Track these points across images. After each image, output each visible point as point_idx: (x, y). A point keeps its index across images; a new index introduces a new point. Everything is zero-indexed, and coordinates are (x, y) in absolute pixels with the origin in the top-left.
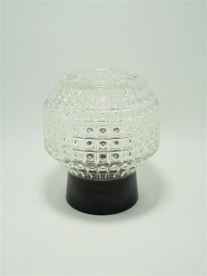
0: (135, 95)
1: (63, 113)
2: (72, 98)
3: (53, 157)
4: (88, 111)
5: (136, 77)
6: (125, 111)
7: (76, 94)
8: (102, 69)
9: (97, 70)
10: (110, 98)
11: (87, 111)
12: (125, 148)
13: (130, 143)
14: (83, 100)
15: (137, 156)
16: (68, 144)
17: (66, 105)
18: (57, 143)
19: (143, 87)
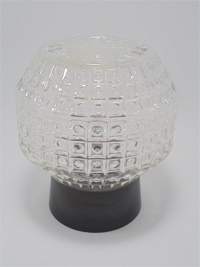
0: (145, 78)
1: (42, 101)
2: (53, 81)
3: (28, 159)
4: (77, 101)
5: (145, 50)
6: (130, 101)
7: (60, 74)
8: (98, 37)
9: (92, 39)
10: (109, 82)
11: (74, 101)
12: (128, 153)
13: (136, 147)
14: (70, 84)
15: (144, 162)
16: (48, 145)
17: (45, 91)
18: (33, 142)
19: (155, 64)
